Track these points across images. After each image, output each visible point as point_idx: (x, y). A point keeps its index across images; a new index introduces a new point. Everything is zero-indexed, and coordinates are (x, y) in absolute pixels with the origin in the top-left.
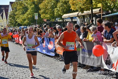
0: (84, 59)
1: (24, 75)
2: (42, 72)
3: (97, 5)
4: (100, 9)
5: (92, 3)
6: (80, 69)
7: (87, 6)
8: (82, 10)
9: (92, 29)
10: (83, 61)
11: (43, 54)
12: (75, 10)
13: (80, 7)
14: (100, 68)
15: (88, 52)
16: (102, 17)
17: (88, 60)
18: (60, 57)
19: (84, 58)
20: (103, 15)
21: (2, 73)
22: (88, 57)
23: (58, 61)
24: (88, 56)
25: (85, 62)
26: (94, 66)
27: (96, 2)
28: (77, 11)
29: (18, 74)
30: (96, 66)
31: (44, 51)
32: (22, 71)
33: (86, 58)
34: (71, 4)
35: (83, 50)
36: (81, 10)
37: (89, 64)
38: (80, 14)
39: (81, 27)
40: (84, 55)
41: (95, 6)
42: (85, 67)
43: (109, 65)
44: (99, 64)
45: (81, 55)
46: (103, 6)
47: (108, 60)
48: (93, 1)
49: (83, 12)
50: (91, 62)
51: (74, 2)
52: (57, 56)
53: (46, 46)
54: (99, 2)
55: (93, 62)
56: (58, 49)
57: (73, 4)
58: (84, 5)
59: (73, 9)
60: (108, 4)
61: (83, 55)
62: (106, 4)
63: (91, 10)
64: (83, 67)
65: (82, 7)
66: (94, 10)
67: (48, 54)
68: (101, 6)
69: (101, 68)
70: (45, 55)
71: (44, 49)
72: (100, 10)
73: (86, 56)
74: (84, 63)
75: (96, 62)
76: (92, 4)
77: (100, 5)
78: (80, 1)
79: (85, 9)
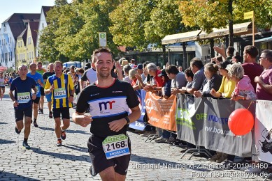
0: (213, 139)
1: (75, 174)
3: (242, 16)
4: (248, 23)
5: (231, 9)
6: (202, 162)
7: (220, 18)
8: (208, 27)
9: (233, 70)
10: (210, 143)
12: (191, 26)
13: (205, 21)
14: (250, 158)
15: (223, 123)
16: (255, 43)
17: (221, 140)
18: (158, 133)
19: (212, 136)
20: (257, 37)
21: (26, 168)
22: (222, 133)
23: (154, 141)
24: (221, 131)
25: (215, 145)
26: (236, 154)
27: (240, 9)
28: (196, 28)
29: (62, 172)
30: (240, 155)
32: (71, 165)
33: (216, 137)
34: (182, 13)
35: (211, 118)
36: (205, 27)
37: (223, 150)
38: (204, 34)
39: (206, 66)
40: (213, 130)
41: (237, 18)
42: (215, 156)
44: (248, 149)
45: (206, 129)
46: (257, 17)
47: (268, 141)
48: (234, 6)
49: (209, 31)
50: (228, 146)
51: (191, 7)
52: (150, 130)
54: (249, 8)
55: (233, 145)
56: (151, 116)
57: (188, 13)
58: (212, 14)
59: (187, 24)
60: (270, 13)
61: (210, 129)
62: (265, 12)
63: (228, 26)
64: (211, 157)
65: (208, 20)
66: (235, 27)
68: (252, 17)
69: (253, 160)
72: (250, 26)
73: (217, 131)
74: (213, 148)
75: (241, 145)
76: (231, 13)
77: (249, 15)
78: (204, 7)
79: (216, 24)
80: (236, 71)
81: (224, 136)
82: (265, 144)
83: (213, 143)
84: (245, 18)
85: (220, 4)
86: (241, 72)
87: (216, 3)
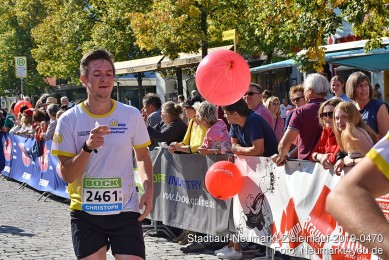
0: (175, 210)
2: (35, 254)
3: (220, 36)
4: (230, 47)
5: (204, 26)
7: (189, 39)
8: (173, 51)
10: (171, 217)
11: (41, 192)
12: (149, 49)
13: (167, 41)
15: (188, 188)
17: (186, 212)
19: (173, 205)
22: (187, 202)
24: (186, 200)
25: (178, 219)
26: (207, 232)
27: (217, 26)
28: (156, 52)
31: (45, 184)
33: (180, 207)
34: (137, 32)
35: (171, 180)
36: (168, 50)
37: (189, 226)
38: (167, 62)
40: (175, 197)
41: (214, 39)
43: (260, 228)
44: (223, 225)
45: (164, 195)
46: (242, 39)
47: (255, 213)
48: (209, 22)
49: (174, 57)
50: (197, 220)
51: (147, 22)
53: (51, 168)
54: (229, 25)
55: (204, 220)
57: (144, 31)
58: (178, 32)
59: (142, 46)
60: (256, 32)
61: (171, 197)
62: (251, 31)
63: (200, 51)
65: (172, 41)
67: (57, 193)
68: (233, 37)
70: (45, 195)
71: (42, 176)
72: (232, 49)
73: (181, 199)
74: (176, 224)
75: (214, 219)
76: (205, 32)
77: (230, 34)
78: (167, 22)
79: (183, 46)
80: (207, 112)
81: (191, 206)
82: (250, 216)
83: (175, 216)
84: (224, 39)
85: (189, 19)
86: (213, 113)
87: (184, 17)
